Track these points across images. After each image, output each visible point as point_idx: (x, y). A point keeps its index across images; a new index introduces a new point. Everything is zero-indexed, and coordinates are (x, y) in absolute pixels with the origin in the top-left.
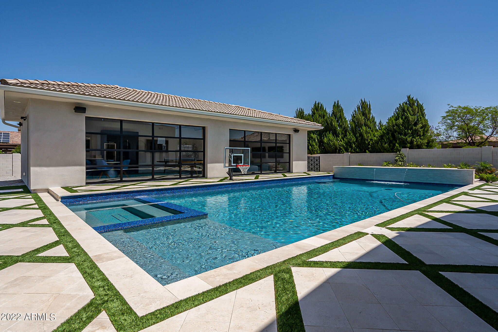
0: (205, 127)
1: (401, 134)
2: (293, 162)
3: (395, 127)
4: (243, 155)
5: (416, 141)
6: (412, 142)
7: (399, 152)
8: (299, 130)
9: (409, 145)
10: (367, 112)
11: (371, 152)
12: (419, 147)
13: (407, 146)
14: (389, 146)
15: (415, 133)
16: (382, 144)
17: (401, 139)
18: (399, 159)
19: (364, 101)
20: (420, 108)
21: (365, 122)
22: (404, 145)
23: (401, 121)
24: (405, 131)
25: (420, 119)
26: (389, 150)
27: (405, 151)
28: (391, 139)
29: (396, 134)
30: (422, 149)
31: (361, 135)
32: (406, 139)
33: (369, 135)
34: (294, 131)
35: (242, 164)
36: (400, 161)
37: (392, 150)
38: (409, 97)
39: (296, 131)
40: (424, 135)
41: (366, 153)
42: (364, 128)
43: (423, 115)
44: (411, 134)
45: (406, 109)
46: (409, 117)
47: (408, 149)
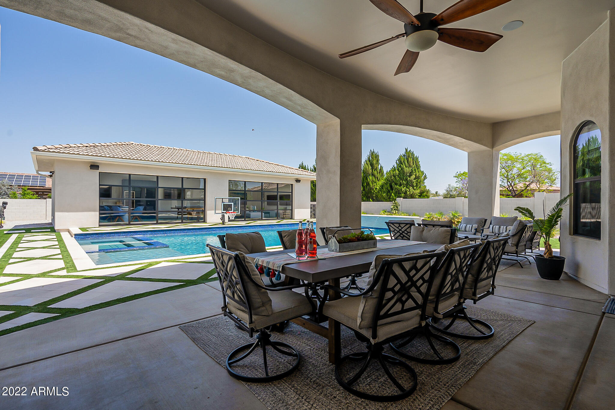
0: (206, 179)
1: (396, 184)
2: (295, 210)
3: (392, 177)
4: (233, 203)
5: (409, 191)
6: (405, 193)
7: (394, 202)
8: (300, 180)
9: (402, 195)
10: (374, 162)
11: (373, 200)
12: (412, 196)
13: (402, 196)
14: (387, 195)
15: (409, 184)
16: (381, 193)
17: (397, 189)
18: (394, 207)
19: (373, 151)
20: (416, 160)
21: (372, 172)
22: (398, 194)
23: (397, 172)
24: (400, 182)
25: (415, 170)
26: (387, 199)
27: (399, 200)
28: (389, 188)
29: (393, 184)
30: (415, 198)
31: (368, 184)
32: (401, 189)
33: (375, 184)
34: (295, 181)
35: (232, 211)
36: (395, 209)
37: (389, 199)
38: (406, 150)
39: (298, 181)
40: (417, 186)
41: (370, 201)
42: (371, 177)
43: (418, 167)
44: (405, 185)
45: (402, 161)
46: (404, 169)
47: (402, 198)
